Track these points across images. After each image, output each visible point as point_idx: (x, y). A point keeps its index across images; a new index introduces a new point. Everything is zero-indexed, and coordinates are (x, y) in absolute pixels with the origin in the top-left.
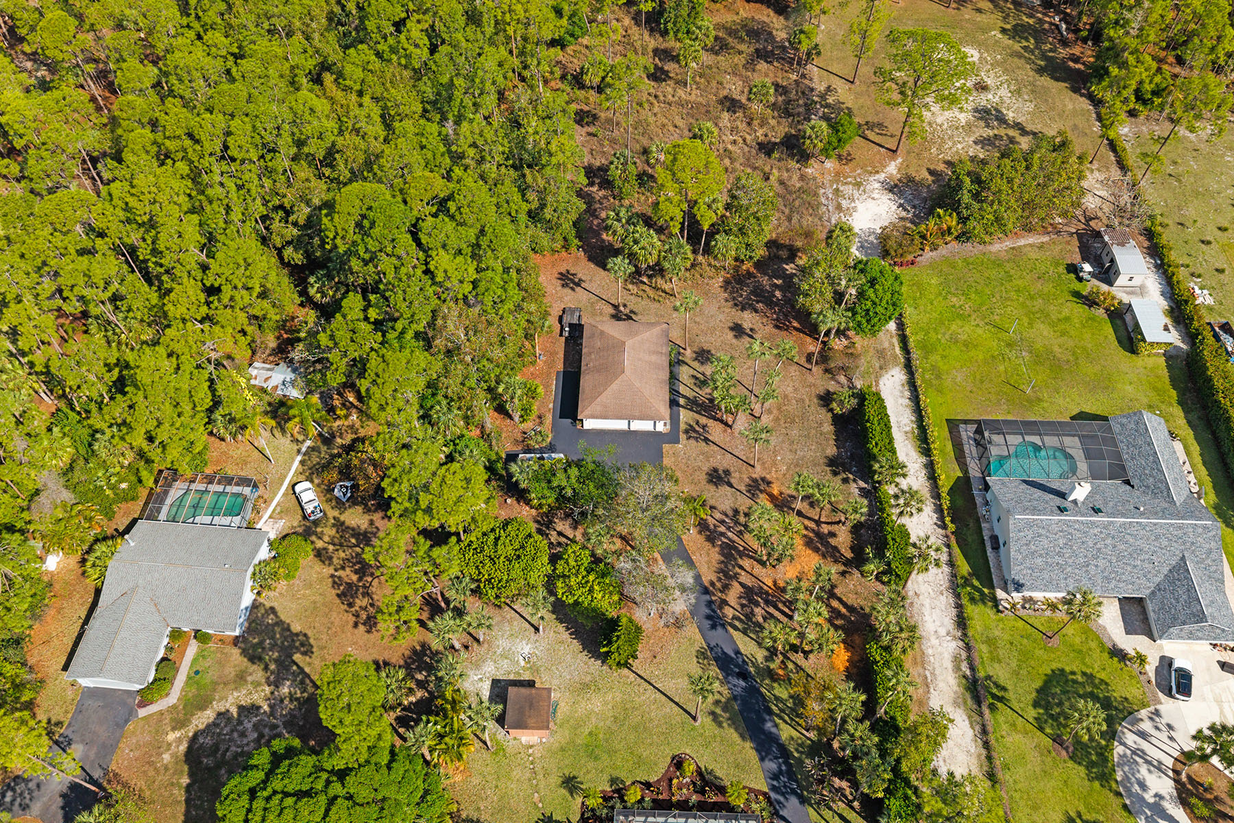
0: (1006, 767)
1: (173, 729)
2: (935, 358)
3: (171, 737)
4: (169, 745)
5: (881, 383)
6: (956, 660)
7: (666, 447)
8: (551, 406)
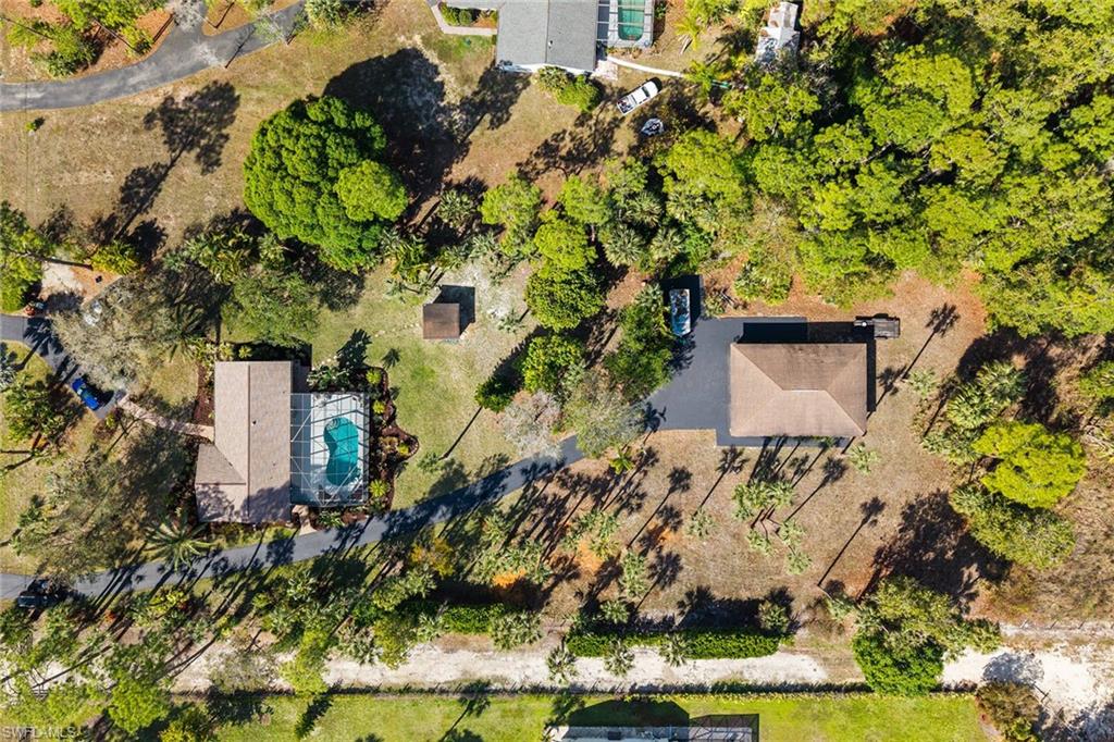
0: (415, 704)
1: (423, 38)
2: (842, 719)
3: (417, 39)
4: (411, 38)
5: (805, 657)
6: (503, 680)
7: (712, 433)
8: (760, 315)
